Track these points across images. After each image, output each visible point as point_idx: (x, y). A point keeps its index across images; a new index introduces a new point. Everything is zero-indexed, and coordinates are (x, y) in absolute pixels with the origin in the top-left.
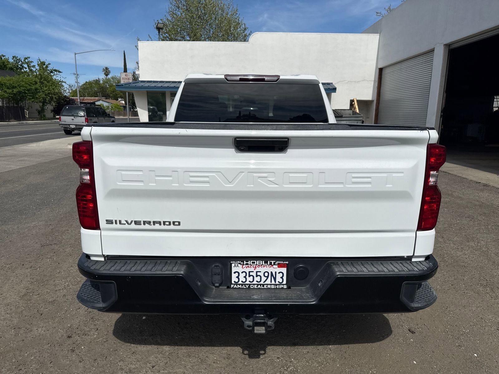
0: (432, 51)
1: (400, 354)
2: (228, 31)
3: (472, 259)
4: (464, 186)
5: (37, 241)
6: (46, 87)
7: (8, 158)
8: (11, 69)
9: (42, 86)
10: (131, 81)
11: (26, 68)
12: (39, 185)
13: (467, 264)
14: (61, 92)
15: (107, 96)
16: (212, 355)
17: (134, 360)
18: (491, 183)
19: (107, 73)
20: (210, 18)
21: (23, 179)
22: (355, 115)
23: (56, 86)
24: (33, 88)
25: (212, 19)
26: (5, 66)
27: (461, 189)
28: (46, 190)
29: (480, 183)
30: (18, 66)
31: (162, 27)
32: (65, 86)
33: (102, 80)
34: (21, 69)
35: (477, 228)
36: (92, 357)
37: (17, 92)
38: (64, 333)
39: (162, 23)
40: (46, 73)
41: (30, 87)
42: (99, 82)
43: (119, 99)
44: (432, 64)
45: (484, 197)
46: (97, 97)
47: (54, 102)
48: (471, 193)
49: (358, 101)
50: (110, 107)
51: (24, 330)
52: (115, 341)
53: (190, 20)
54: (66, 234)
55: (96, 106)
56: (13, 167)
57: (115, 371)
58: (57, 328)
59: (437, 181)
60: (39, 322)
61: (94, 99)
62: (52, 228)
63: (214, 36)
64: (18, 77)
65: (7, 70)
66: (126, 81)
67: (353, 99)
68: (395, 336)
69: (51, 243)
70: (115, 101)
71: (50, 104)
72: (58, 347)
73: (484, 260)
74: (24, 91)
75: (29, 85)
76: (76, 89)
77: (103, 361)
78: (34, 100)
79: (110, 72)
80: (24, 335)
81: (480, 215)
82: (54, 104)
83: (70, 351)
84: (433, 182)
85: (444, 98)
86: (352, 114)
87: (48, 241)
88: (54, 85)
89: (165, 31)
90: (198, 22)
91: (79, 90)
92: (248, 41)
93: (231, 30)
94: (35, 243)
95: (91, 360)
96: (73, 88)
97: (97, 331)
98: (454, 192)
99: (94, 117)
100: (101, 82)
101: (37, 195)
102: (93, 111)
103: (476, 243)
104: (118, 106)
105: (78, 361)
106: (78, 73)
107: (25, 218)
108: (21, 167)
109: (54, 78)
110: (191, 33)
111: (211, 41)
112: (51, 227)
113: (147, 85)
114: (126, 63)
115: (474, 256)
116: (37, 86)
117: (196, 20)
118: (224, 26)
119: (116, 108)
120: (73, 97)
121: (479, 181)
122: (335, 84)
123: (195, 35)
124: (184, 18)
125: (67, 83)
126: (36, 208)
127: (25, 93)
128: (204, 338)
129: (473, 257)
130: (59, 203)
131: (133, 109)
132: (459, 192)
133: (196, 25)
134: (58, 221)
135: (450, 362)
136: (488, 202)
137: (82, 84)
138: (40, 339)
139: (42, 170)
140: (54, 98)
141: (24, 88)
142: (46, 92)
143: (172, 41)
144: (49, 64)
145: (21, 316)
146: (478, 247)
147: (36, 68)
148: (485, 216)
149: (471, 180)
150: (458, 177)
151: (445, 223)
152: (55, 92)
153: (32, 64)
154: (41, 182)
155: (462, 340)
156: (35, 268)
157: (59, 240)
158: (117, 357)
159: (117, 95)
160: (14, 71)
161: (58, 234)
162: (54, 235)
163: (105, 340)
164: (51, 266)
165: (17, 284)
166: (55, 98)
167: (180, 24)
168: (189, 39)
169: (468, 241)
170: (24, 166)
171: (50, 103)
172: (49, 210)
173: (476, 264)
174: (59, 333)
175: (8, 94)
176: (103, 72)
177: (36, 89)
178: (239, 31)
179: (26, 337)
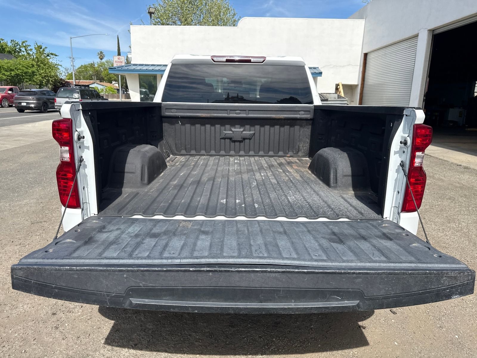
0: (416, 36)
1: (381, 334)
2: (218, 16)
3: (453, 240)
4: (445, 168)
5: (27, 218)
6: (42, 70)
7: (4, 138)
8: (9, 52)
9: (39, 68)
10: (123, 64)
11: (24, 52)
12: (33, 163)
13: (449, 245)
14: (57, 75)
15: (101, 80)
16: (194, 333)
17: (117, 338)
18: (472, 166)
19: (101, 57)
20: (201, 4)
21: (18, 158)
22: (340, 98)
23: (53, 69)
24: (30, 71)
25: (202, 4)
26: (4, 49)
27: (442, 171)
28: (39, 169)
29: (461, 165)
30: (16, 50)
31: (154, 12)
32: (61, 69)
33: (97, 63)
34: (19, 52)
35: (458, 209)
36: (75, 335)
37: (15, 74)
38: (49, 311)
39: (154, 7)
40: (43, 57)
41: (27, 70)
42: (94, 66)
43: (113, 82)
44: (416, 49)
45: (464, 180)
46: (92, 80)
47: (51, 84)
48: (452, 175)
49: (343, 85)
50: (104, 90)
51: (10, 307)
52: (99, 319)
53: (182, 5)
54: (56, 212)
55: (91, 89)
56: (9, 146)
57: (97, 349)
58: (42, 305)
59: (422, 162)
60: (25, 299)
61: (89, 82)
62: (43, 206)
63: (204, 21)
64: (15, 60)
65: (6, 53)
66: (118, 64)
67: (338, 83)
68: (376, 317)
69: (41, 221)
70: (109, 84)
71: (47, 87)
72: (42, 324)
73: (465, 242)
74: (21, 74)
75: (26, 68)
76: (72, 72)
77: (86, 338)
78: (31, 82)
79: (104, 56)
80: (10, 311)
81: (461, 197)
82: (50, 87)
83: (54, 328)
84: (419, 163)
85: (427, 82)
86: (337, 98)
87: (38, 219)
88: (50, 68)
89: (157, 16)
90: (189, 8)
91: (74, 73)
92: (237, 26)
93: (221, 15)
94: (25, 220)
95: (74, 338)
96: (69, 71)
97: (82, 309)
98: (435, 174)
99: (88, 99)
100: (96, 66)
101: (30, 173)
102: (87, 93)
103: (457, 225)
104: (112, 89)
105: (61, 338)
106: (73, 57)
107: (17, 196)
108: (16, 146)
109: (50, 62)
110: (182, 18)
111: (201, 25)
112: (41, 205)
113: (139, 68)
114: (119, 48)
115: (455, 237)
116: (34, 69)
117: (187, 5)
118: (214, 11)
119: (110, 91)
120: (69, 80)
121: (460, 164)
122: (321, 68)
123: (186, 20)
124: (175, 4)
125: (63, 66)
126: (29, 186)
127: (23, 76)
128: (187, 316)
129: (454, 239)
130: (50, 181)
131: (126, 92)
132: (441, 174)
133: (187, 10)
134: (49, 200)
135: (432, 344)
136: (469, 185)
137: (78, 67)
138: (25, 316)
139: (36, 150)
140: (50, 81)
141: (21, 71)
142: (43, 74)
143: (164, 25)
144: (46, 48)
145: (7, 293)
146: (459, 228)
147: (33, 51)
148: (466, 197)
149: (452, 163)
150: (440, 159)
151: (426, 205)
152: (51, 75)
153: (29, 48)
154: (34, 161)
155: (443, 321)
156: (24, 245)
157: (50, 217)
158: (101, 335)
159: (111, 78)
160: (12, 54)
161: (48, 211)
162: (44, 213)
163: (89, 318)
164: (39, 243)
165: (5, 260)
166: (52, 81)
167: (171, 9)
168: (180, 24)
169: (449, 223)
170: (18, 146)
171: (47, 85)
172: (41, 189)
173: (457, 245)
174: (44, 310)
175: (6, 77)
176: (98, 56)
177: (33, 72)
178: (229, 17)
179: (11, 314)
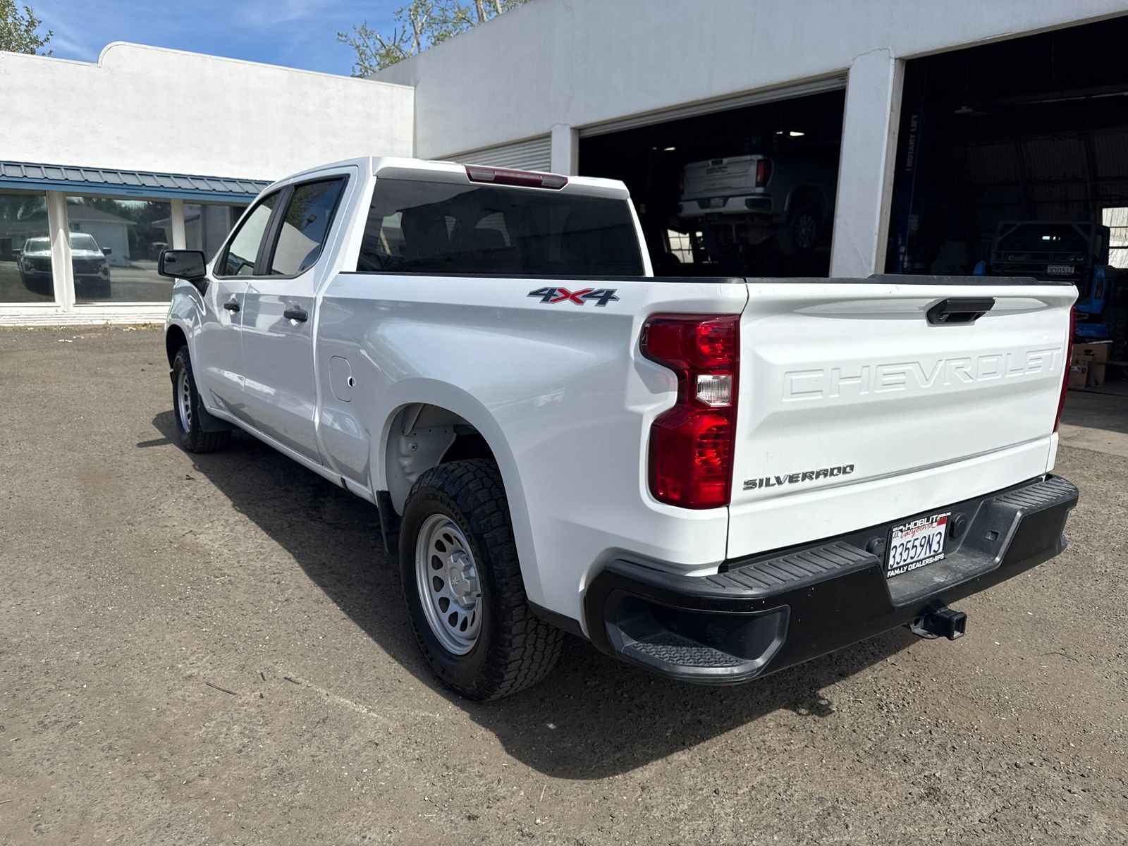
0: (548, 136)
38: (447, 817)
52: (576, 786)
174: (430, 821)
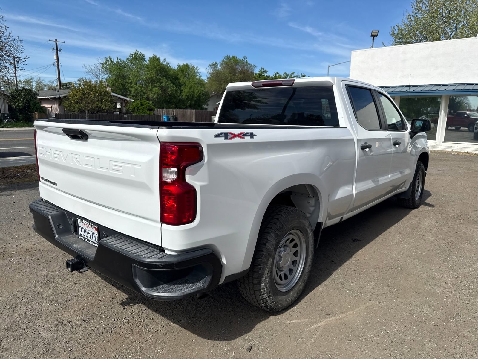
31: (377, 35)
